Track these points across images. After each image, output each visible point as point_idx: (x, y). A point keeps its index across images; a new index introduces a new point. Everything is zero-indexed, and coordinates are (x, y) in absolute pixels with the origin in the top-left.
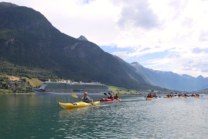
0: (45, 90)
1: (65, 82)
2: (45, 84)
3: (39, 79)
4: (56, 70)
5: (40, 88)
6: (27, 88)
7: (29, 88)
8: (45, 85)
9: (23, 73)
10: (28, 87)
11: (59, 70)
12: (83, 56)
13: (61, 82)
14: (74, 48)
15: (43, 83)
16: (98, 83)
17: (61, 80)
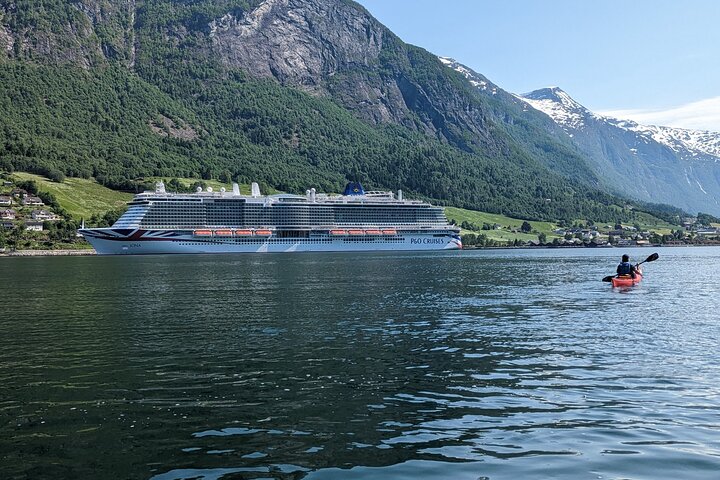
0: (145, 235)
1: (236, 192)
2: (142, 203)
3: (100, 182)
4: (176, 134)
5: (116, 226)
6: (45, 225)
7: (59, 225)
8: (143, 212)
9: (17, 153)
10: (53, 218)
11: (188, 134)
12: (301, 65)
13: (216, 194)
14: (255, 24)
15: (130, 198)
16: (391, 193)
17: (206, 182)
